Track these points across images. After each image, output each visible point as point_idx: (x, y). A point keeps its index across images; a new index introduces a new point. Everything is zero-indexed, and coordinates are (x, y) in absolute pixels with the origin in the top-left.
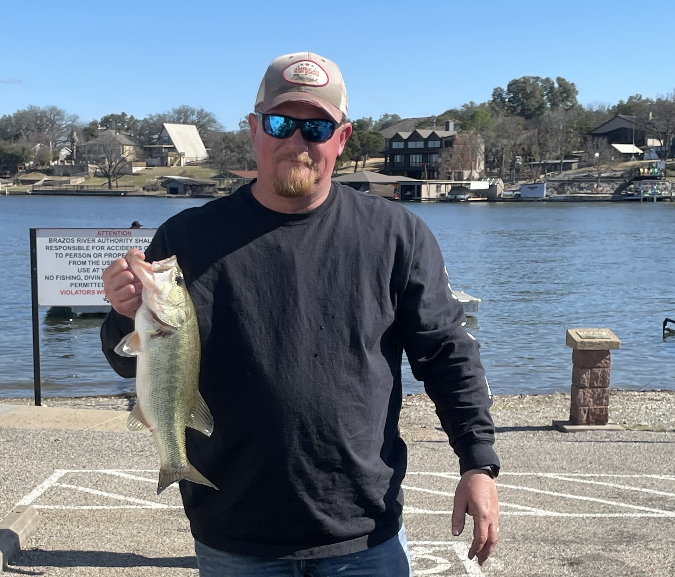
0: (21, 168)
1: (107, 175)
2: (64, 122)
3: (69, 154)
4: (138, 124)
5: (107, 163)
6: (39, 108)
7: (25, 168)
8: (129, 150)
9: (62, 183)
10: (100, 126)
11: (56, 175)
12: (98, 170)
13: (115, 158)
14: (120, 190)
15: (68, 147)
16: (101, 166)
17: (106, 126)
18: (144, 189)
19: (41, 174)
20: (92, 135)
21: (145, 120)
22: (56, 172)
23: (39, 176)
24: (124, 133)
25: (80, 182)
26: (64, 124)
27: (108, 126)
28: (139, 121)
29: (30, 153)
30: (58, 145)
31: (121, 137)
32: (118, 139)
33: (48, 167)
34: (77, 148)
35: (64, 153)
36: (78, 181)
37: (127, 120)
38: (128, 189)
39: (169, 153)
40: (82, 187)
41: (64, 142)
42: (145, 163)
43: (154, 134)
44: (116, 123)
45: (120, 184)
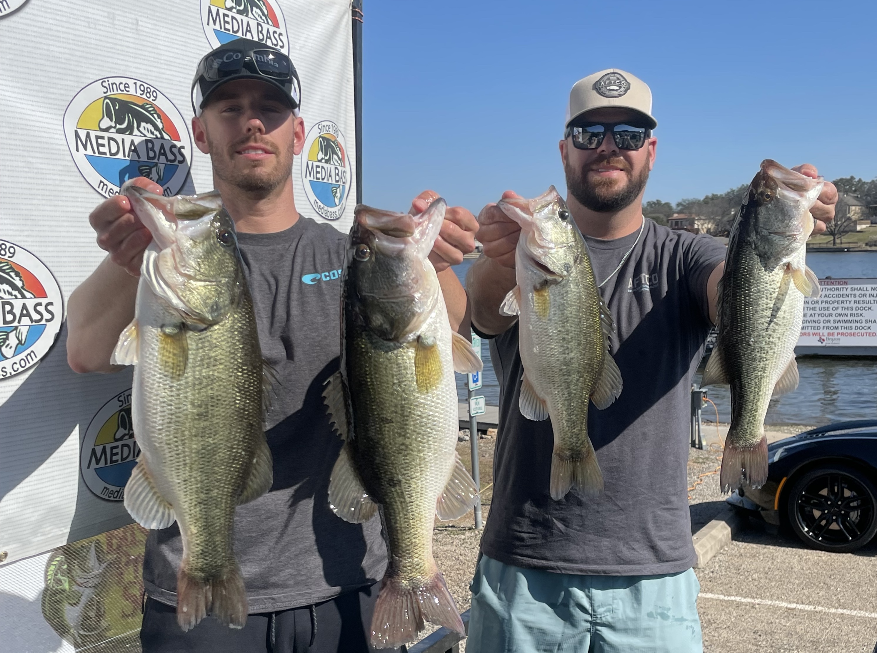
1: (832, 233)
8: (855, 210)
13: (842, 217)
14: (843, 246)
18: (867, 244)
21: (872, 182)
24: (852, 195)
28: (867, 183)
31: (848, 198)
37: (855, 183)
38: (852, 245)
42: (869, 221)
44: (844, 186)
45: (844, 241)
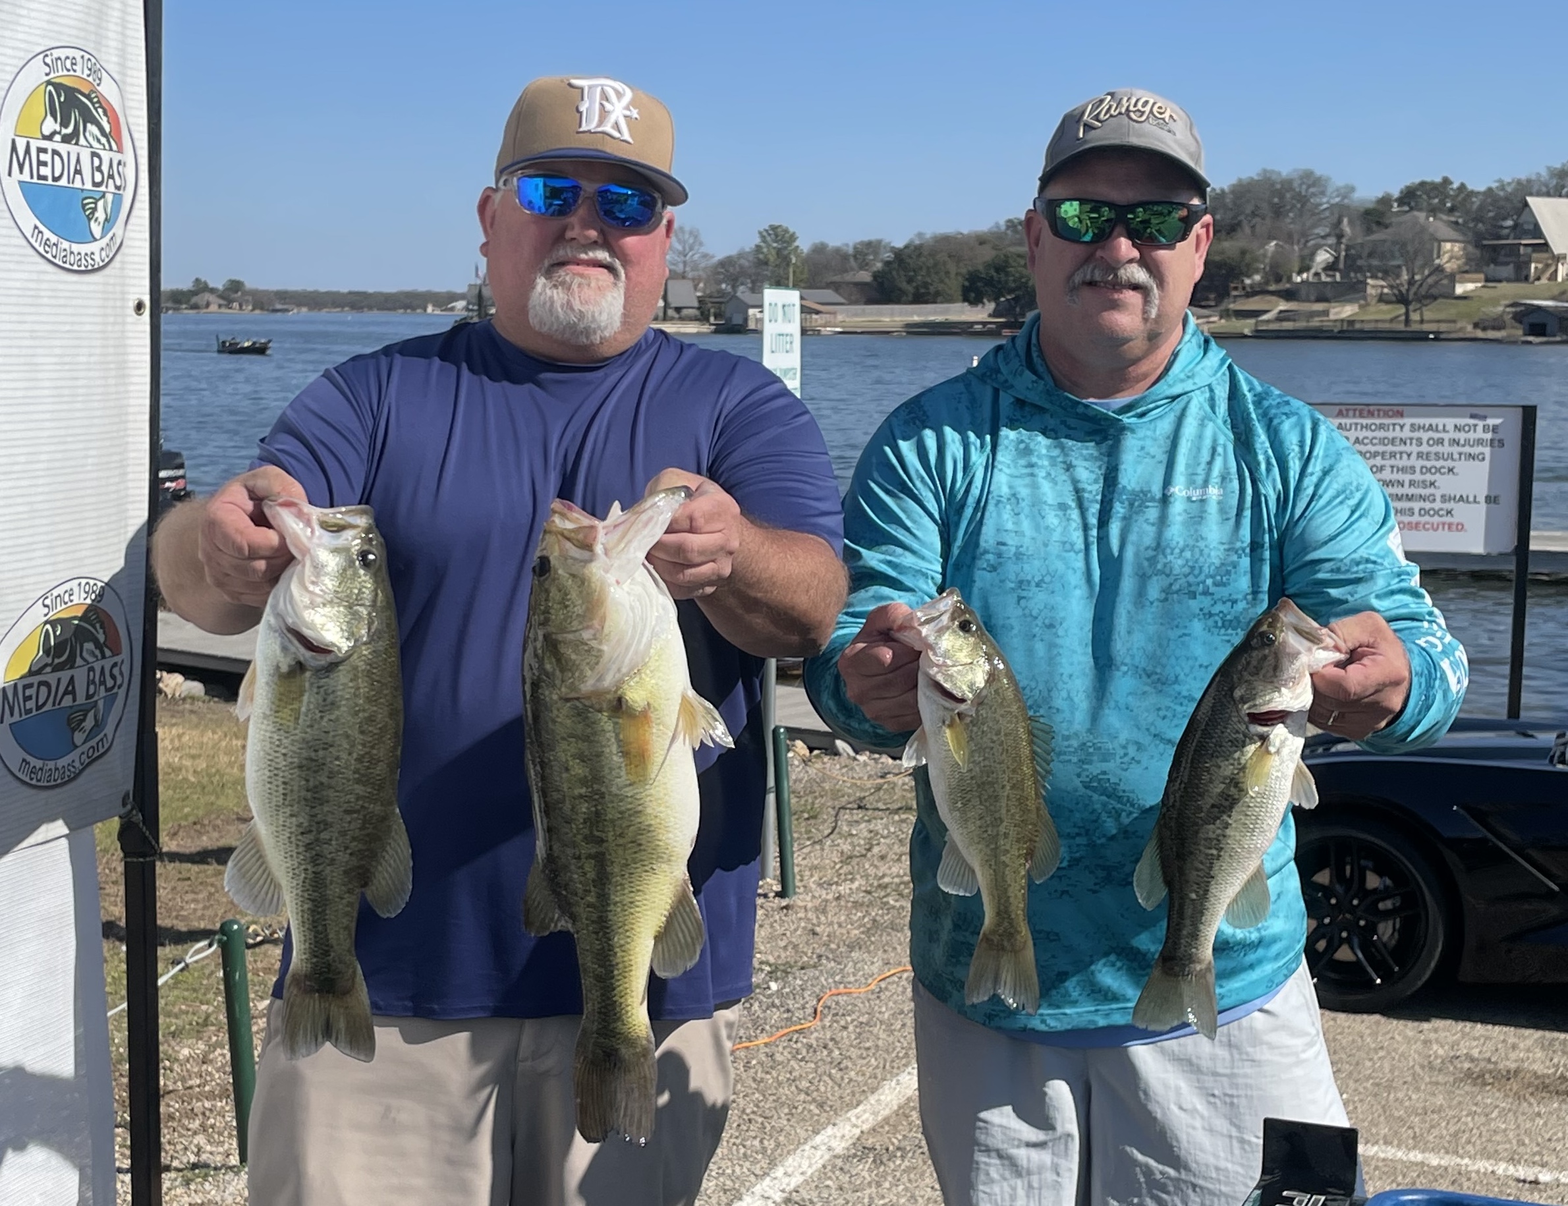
0: (1236, 288)
1: (1402, 300)
2: (1325, 200)
3: (1331, 259)
4: (1474, 199)
5: (1405, 277)
6: (1279, 174)
7: (1244, 288)
8: (1452, 250)
9: (1313, 314)
10: (1395, 205)
11: (1304, 301)
12: (1386, 290)
13: (1423, 267)
14: (1426, 327)
15: (1330, 246)
16: (1392, 282)
17: (1409, 204)
18: (1476, 326)
19: (1274, 298)
20: (1379, 223)
21: (1490, 190)
22: (1303, 292)
23: (1269, 302)
24: (1445, 217)
25: (1349, 313)
26: (1324, 202)
27: (1413, 204)
28: (1478, 193)
29: (1256, 260)
30: (1311, 243)
31: (1438, 225)
32: (1431, 230)
33: (1288, 286)
34: (1348, 248)
35: (1323, 257)
36: (1345, 311)
37: (1451, 193)
38: (1443, 327)
39: (1535, 255)
40: (1351, 322)
41: (1323, 237)
42: (1482, 276)
43: (1505, 219)
44: (1430, 198)
45: (1429, 317)
